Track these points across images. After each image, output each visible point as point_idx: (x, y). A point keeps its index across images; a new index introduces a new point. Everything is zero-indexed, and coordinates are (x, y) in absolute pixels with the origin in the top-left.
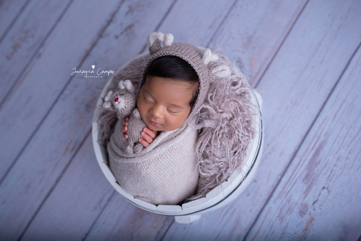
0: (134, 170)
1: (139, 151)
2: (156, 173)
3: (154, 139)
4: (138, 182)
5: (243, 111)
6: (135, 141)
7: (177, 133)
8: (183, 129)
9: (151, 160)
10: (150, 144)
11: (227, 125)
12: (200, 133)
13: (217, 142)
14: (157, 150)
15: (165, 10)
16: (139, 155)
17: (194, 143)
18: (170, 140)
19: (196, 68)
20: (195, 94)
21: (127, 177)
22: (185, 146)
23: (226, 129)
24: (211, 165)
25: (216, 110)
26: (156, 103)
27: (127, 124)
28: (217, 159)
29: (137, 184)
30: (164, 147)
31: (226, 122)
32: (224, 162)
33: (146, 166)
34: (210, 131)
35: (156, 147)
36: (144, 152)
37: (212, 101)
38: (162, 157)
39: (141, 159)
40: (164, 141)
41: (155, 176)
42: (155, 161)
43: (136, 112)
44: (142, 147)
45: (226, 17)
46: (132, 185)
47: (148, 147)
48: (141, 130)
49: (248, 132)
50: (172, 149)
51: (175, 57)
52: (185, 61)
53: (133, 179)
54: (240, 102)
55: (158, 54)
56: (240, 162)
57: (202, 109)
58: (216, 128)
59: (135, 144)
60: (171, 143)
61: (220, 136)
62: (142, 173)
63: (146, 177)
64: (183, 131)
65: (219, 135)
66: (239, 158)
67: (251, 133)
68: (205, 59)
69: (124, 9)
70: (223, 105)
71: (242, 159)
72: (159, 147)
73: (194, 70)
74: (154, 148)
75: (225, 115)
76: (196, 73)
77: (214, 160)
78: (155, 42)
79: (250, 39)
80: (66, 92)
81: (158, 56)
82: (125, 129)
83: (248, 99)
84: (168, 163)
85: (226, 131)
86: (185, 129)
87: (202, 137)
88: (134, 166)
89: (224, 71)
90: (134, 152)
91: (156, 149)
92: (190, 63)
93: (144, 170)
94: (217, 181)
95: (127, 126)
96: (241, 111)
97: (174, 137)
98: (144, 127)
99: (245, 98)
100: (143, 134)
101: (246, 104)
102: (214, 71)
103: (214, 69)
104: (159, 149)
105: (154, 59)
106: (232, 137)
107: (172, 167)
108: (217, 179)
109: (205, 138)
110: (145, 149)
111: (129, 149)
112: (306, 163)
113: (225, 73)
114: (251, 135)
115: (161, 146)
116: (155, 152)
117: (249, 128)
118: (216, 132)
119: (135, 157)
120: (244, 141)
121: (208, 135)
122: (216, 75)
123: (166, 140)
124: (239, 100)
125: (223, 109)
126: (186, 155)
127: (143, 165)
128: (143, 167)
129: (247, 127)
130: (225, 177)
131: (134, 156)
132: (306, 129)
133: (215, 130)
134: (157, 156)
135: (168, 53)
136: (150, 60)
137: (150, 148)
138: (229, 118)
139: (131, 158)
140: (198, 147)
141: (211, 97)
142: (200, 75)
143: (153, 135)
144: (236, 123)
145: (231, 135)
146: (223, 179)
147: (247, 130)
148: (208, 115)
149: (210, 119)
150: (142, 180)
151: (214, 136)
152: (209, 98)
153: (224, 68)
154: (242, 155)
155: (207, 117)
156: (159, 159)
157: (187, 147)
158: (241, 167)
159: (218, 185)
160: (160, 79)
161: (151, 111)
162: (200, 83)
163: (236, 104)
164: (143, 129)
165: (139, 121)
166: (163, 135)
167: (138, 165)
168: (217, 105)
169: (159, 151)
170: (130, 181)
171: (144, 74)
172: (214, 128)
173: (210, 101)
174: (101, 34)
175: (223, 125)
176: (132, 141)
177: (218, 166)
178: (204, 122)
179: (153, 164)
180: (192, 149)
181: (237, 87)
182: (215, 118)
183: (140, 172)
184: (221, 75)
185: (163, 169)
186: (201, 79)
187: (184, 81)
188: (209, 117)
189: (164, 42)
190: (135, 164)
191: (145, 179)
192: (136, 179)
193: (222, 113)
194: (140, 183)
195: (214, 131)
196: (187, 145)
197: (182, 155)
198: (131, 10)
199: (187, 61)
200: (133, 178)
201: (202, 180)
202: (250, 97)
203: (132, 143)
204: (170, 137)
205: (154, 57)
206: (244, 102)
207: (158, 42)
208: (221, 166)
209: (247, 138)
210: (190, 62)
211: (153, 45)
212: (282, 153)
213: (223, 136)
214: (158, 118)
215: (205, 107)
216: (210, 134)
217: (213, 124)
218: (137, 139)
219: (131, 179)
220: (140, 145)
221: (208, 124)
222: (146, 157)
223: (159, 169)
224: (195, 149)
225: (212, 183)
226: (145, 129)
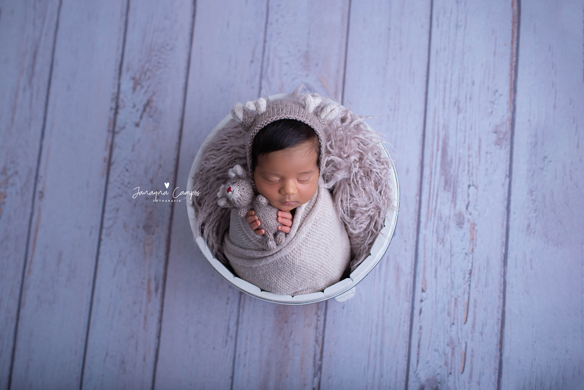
0: (285, 265)
1: (284, 240)
2: (311, 256)
3: (292, 220)
4: (292, 276)
5: (367, 145)
7: (313, 202)
8: (317, 194)
9: (300, 244)
10: (291, 227)
11: (360, 167)
12: (332, 192)
13: (360, 190)
14: (302, 230)
16: (284, 245)
18: (310, 212)
19: (307, 122)
20: (318, 149)
21: (276, 278)
22: (327, 211)
23: (361, 172)
24: (362, 218)
25: (340, 157)
26: (283, 179)
27: (257, 218)
28: (364, 209)
29: (292, 279)
30: (308, 222)
31: (358, 165)
32: (373, 208)
33: (297, 253)
34: (345, 182)
35: (300, 226)
36: (289, 239)
37: (333, 149)
38: (309, 235)
39: (289, 248)
40: (303, 216)
41: (311, 259)
42: (304, 243)
43: (261, 199)
44: (283, 234)
46: (286, 283)
47: (291, 231)
48: (275, 216)
49: (383, 164)
50: (315, 221)
51: (281, 121)
52: (292, 120)
53: (286, 276)
54: (361, 136)
55: (259, 126)
56: (389, 199)
57: (327, 162)
58: (350, 176)
59: (275, 235)
60: (313, 215)
61: (360, 182)
62: (296, 263)
63: (302, 265)
64: (317, 196)
65: (357, 182)
66: (386, 196)
67: (385, 164)
68: (310, 108)
69: (127, 85)
70: (346, 149)
71: (389, 196)
72: (303, 225)
73: (307, 125)
74: (299, 229)
75: (353, 158)
76: (310, 127)
77: (362, 211)
78: (244, 115)
79: (306, 57)
80: (106, 224)
81: (260, 129)
82: (258, 225)
83: (364, 129)
84: (318, 238)
85: (362, 174)
86: (318, 193)
88: (283, 260)
89: (334, 111)
90: (277, 245)
91: (300, 229)
92: (299, 120)
93: (298, 259)
94: (375, 231)
95: (258, 220)
96: (365, 145)
97: (312, 207)
98: (277, 212)
99: (361, 130)
100: (280, 219)
101: (367, 136)
102: (323, 116)
103: (322, 113)
104: (304, 228)
105: (256, 134)
106: (370, 178)
107: (323, 241)
108: (373, 230)
109: (342, 193)
110: (288, 236)
111: (272, 243)
112: (438, 168)
113: (335, 112)
114: (386, 166)
115: (304, 224)
116: (301, 233)
117: (382, 160)
118: (353, 181)
119: (281, 250)
120: (384, 176)
121: (344, 188)
122: (327, 119)
123: (305, 214)
124: (358, 135)
125: (347, 153)
126: (331, 221)
127: (293, 254)
128: (295, 256)
129: (378, 159)
130: (381, 222)
131: (279, 249)
132: (420, 132)
133: (350, 178)
134: (305, 237)
135: (270, 120)
137: (294, 232)
138: (357, 160)
139: (277, 253)
140: (340, 206)
141: (331, 146)
143: (290, 216)
144: (368, 161)
145: (368, 175)
146: (380, 226)
147: (380, 162)
148: (335, 167)
149: (338, 169)
150: (297, 271)
151: (352, 185)
152: (329, 148)
153: (332, 108)
154: (388, 192)
155: (334, 169)
156: (308, 239)
157: (328, 211)
158: (393, 206)
159: (377, 235)
161: (282, 190)
162: (318, 136)
163: (357, 140)
164: (277, 214)
165: (268, 208)
166: (300, 210)
167: (287, 257)
168: (340, 152)
169: (305, 229)
170: (282, 280)
172: (348, 177)
173: (331, 150)
174: (113, 131)
175: (356, 169)
176: (270, 234)
177: (369, 215)
178: (335, 176)
179: (304, 247)
180: (334, 211)
181: (348, 121)
182: (344, 166)
183: (293, 263)
184: (331, 117)
185: (315, 247)
186: (318, 131)
188: (337, 168)
190: (284, 258)
191: (301, 269)
192: (289, 274)
193: (348, 156)
194: (295, 276)
195: (350, 180)
196: (327, 209)
197: (328, 222)
198: (137, 83)
199: (294, 119)
200: (285, 274)
201: (355, 239)
202: (365, 126)
203: (271, 236)
204: (307, 209)
205: (256, 131)
206: (364, 134)
208: (372, 214)
209: (385, 171)
210: (299, 118)
211: (243, 119)
212: (408, 171)
213: (362, 181)
214: (292, 195)
215: (329, 159)
216: (348, 186)
217: (345, 174)
218: (276, 228)
219: (282, 278)
220: (281, 234)
221: (340, 176)
222: (294, 243)
223: (312, 250)
226: (280, 214)
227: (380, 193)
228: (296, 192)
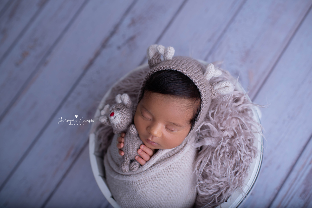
0: (130, 188)
1: (136, 169)
2: (153, 192)
3: (151, 157)
4: (133, 200)
5: (246, 129)
6: (131, 159)
7: (176, 151)
8: (182, 147)
9: (148, 179)
10: (147, 161)
12: (199, 151)
14: (154, 169)
15: (165, 23)
16: (135, 173)
17: (192, 161)
18: (168, 158)
19: (198, 84)
20: (196, 111)
21: (122, 194)
22: (183, 165)
23: (228, 148)
24: (211, 185)
25: (217, 127)
26: (154, 121)
27: (123, 141)
28: (216, 179)
29: (132, 201)
30: (161, 165)
31: (227, 141)
32: (224, 182)
33: (142, 185)
34: (211, 149)
35: (154, 165)
36: (140, 170)
37: (213, 118)
38: (159, 176)
39: (137, 177)
40: (161, 159)
41: (152, 195)
42: (151, 180)
44: (138, 165)
45: (225, 31)
46: (127, 202)
47: (145, 165)
48: (138, 147)
49: (250, 151)
50: (169, 167)
51: (176, 72)
52: (186, 76)
53: (129, 197)
54: (243, 120)
55: (158, 67)
56: (241, 182)
57: (202, 126)
58: (216, 147)
59: (132, 161)
61: (221, 155)
62: (138, 192)
63: (142, 196)
64: (182, 149)
65: (219, 154)
66: (240, 178)
67: (253, 152)
68: (207, 75)
69: (127, 21)
70: (225, 123)
71: (243, 180)
72: (156, 166)
73: (196, 86)
74: (151, 167)
75: (226, 133)
76: (198, 90)
78: (155, 55)
79: (247, 53)
80: (70, 99)
81: (158, 70)
82: (120, 146)
83: (250, 116)
84: (165, 182)
85: (227, 150)
86: (184, 147)
87: (201, 155)
88: (130, 183)
89: (228, 88)
90: (130, 169)
91: (153, 167)
92: (191, 79)
93: (140, 189)
94: (217, 201)
95: (124, 143)
97: (172, 155)
98: (141, 145)
99: (247, 115)
100: (140, 151)
101: (249, 122)
102: (216, 87)
103: (217, 85)
104: (156, 168)
105: (153, 73)
106: (233, 156)
107: (169, 186)
108: (216, 199)
109: (204, 157)
110: (141, 167)
113: (228, 89)
114: (253, 154)
115: (158, 165)
116: (151, 170)
117: (251, 147)
118: (217, 151)
119: (131, 175)
120: (246, 161)
121: (208, 153)
122: (219, 91)
123: (164, 158)
124: (241, 117)
125: (224, 127)
126: (184, 174)
127: (138, 184)
128: (139, 186)
129: (249, 145)
130: (225, 197)
131: (130, 173)
133: (215, 148)
134: (154, 175)
135: (168, 67)
136: (149, 74)
137: (146, 167)
138: (230, 137)
139: (127, 175)
140: (197, 166)
141: (213, 114)
142: (202, 92)
143: (151, 153)
144: (238, 142)
146: (223, 200)
147: (249, 148)
148: (209, 133)
149: (210, 136)
150: (138, 198)
151: (214, 155)
152: (210, 115)
153: (227, 84)
154: (243, 176)
155: (208, 135)
156: (156, 178)
157: (185, 166)
158: (242, 189)
159: (217, 206)
160: (159, 95)
163: (238, 121)
164: (140, 146)
166: (161, 153)
167: (134, 183)
168: (218, 122)
169: (156, 170)
170: (125, 198)
171: (142, 89)
172: (215, 146)
173: (211, 118)
174: (104, 45)
175: (224, 143)
176: (128, 159)
177: (218, 186)
178: (204, 140)
179: (150, 183)
180: (191, 167)
181: (239, 103)
182: (216, 136)
183: (135, 190)
184: (224, 92)
185: (160, 188)
186: (203, 96)
187: (185, 98)
188: (210, 134)
189: (164, 55)
190: (131, 182)
191: (141, 198)
192: (131, 197)
193: (223, 130)
194: (135, 201)
195: (214, 150)
196: (185, 163)
197: (181, 174)
198: (133, 22)
199: (188, 76)
200: (129, 195)
202: (252, 114)
203: (128, 160)
204: (168, 155)
205: (154, 70)
206: (247, 119)
207: (157, 55)
208: (221, 186)
209: (249, 157)
210: (192, 78)
211: (152, 58)
213: (224, 156)
214: (155, 136)
215: (205, 125)
216: (211, 153)
217: (214, 143)
218: (134, 157)
219: (126, 196)
220: (136, 162)
221: (208, 142)
222: (142, 175)
223: (156, 188)
224: (194, 167)
225: (211, 203)
226: (142, 147)
227: (236, 173)
228: (160, 136)
